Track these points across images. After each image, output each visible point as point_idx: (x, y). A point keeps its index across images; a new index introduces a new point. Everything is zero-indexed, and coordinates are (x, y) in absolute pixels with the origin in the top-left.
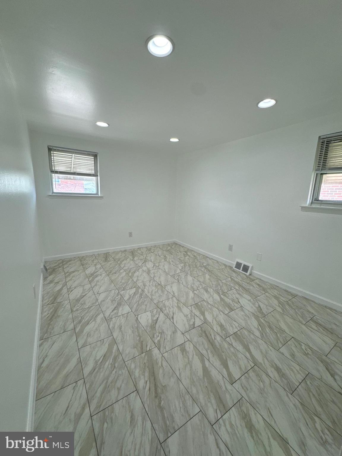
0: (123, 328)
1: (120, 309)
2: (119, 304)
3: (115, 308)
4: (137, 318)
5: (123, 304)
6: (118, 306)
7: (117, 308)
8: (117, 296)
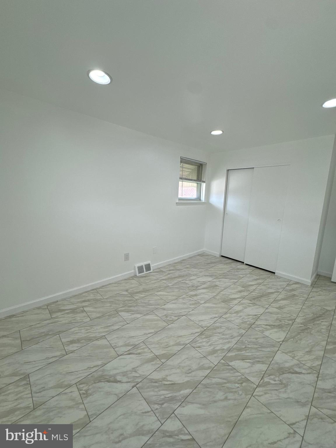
0: (307, 350)
1: (287, 365)
2: (282, 371)
3: (293, 373)
4: (283, 341)
5: (276, 366)
6: (286, 371)
7: (291, 370)
8: (269, 383)
